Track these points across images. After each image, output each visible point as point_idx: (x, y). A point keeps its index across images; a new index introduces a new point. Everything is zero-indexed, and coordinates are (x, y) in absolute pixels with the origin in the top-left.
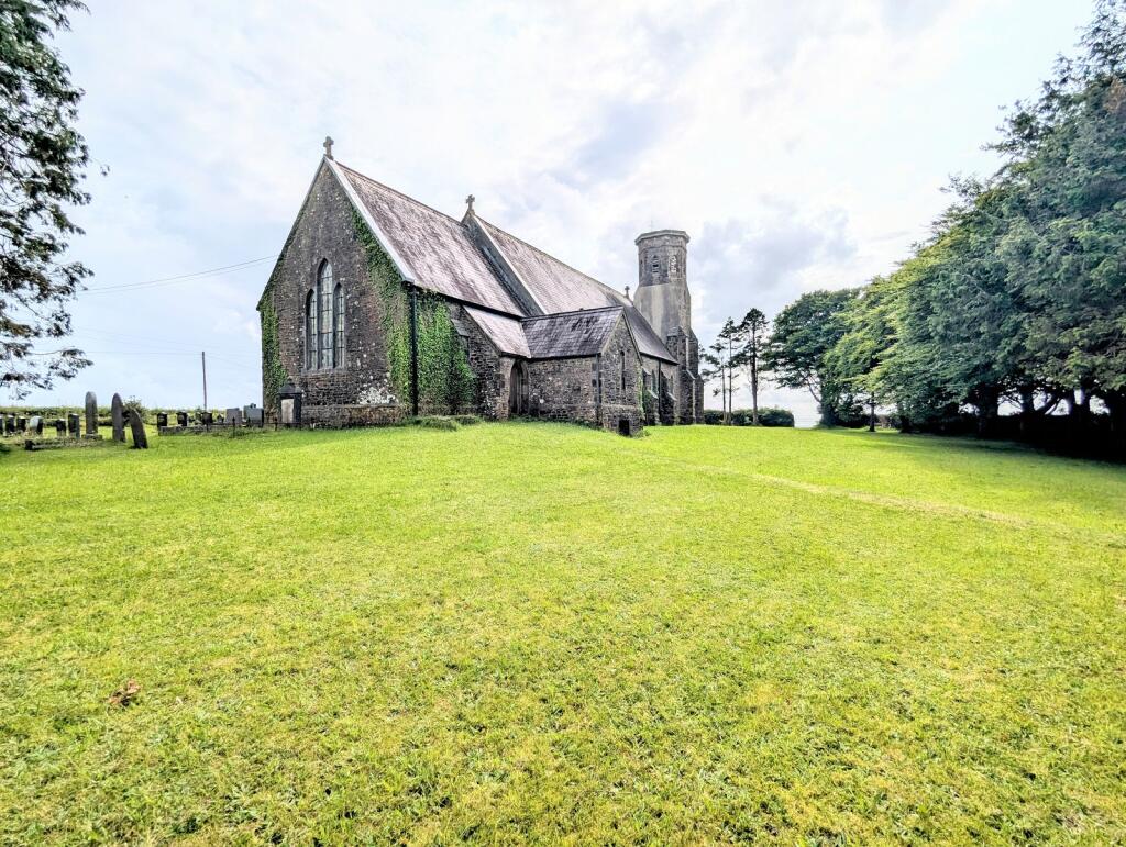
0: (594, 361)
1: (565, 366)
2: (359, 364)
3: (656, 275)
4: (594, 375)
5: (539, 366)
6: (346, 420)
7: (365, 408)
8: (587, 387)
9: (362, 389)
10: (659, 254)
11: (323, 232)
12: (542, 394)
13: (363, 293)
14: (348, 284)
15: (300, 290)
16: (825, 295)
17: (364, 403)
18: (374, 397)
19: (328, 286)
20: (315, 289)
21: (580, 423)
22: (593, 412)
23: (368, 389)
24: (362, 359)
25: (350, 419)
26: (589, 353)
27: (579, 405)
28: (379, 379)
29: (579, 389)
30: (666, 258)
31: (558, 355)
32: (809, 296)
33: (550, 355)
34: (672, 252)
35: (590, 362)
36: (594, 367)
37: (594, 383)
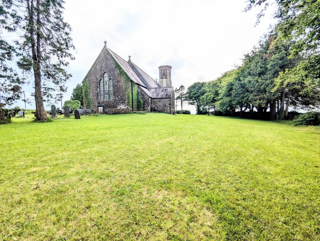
0: (169, 99)
1: (162, 100)
2: (117, 99)
3: (164, 77)
4: (169, 102)
5: (155, 100)
6: (114, 112)
7: (119, 109)
8: (167, 105)
9: (118, 105)
10: (165, 71)
11: (104, 65)
12: (156, 106)
13: (118, 82)
14: (113, 79)
15: (97, 79)
16: (199, 83)
17: (119, 108)
18: (122, 107)
19: (106, 79)
20: (102, 79)
21: (166, 113)
22: (169, 111)
23: (120, 105)
24: (118, 97)
25: (115, 112)
26: (168, 97)
27: (166, 109)
28: (124, 102)
29: (165, 105)
30: (167, 72)
31: (160, 97)
32: (196, 83)
33: (158, 97)
34: (168, 71)
35: (168, 99)
36: (169, 101)
37: (169, 104)
